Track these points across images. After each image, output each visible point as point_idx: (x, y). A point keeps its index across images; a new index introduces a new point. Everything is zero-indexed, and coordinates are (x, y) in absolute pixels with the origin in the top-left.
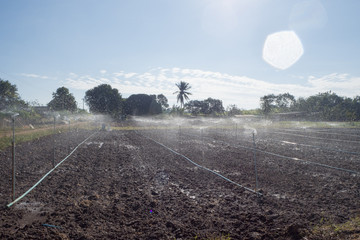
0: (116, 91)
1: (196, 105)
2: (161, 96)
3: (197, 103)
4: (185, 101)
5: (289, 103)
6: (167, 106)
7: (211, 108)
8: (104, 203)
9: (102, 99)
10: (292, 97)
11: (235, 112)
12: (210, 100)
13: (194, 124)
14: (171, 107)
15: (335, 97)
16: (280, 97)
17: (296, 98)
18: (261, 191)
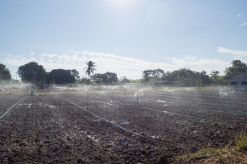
0: (41, 67)
1: (98, 77)
2: (74, 71)
3: (99, 76)
4: (91, 74)
5: (161, 75)
6: (79, 77)
7: (109, 79)
8: (31, 148)
9: (31, 72)
10: (162, 71)
11: (126, 81)
12: (108, 73)
13: (98, 89)
14: (81, 78)
15: (189, 71)
16: (154, 72)
17: (165, 72)
18: (143, 134)
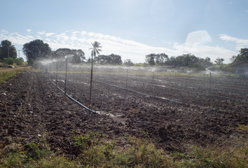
0: (47, 45)
1: (103, 58)
2: (80, 51)
5: (165, 60)
10: (166, 56)
12: (112, 55)
15: (194, 57)
16: (158, 56)
17: (169, 57)
